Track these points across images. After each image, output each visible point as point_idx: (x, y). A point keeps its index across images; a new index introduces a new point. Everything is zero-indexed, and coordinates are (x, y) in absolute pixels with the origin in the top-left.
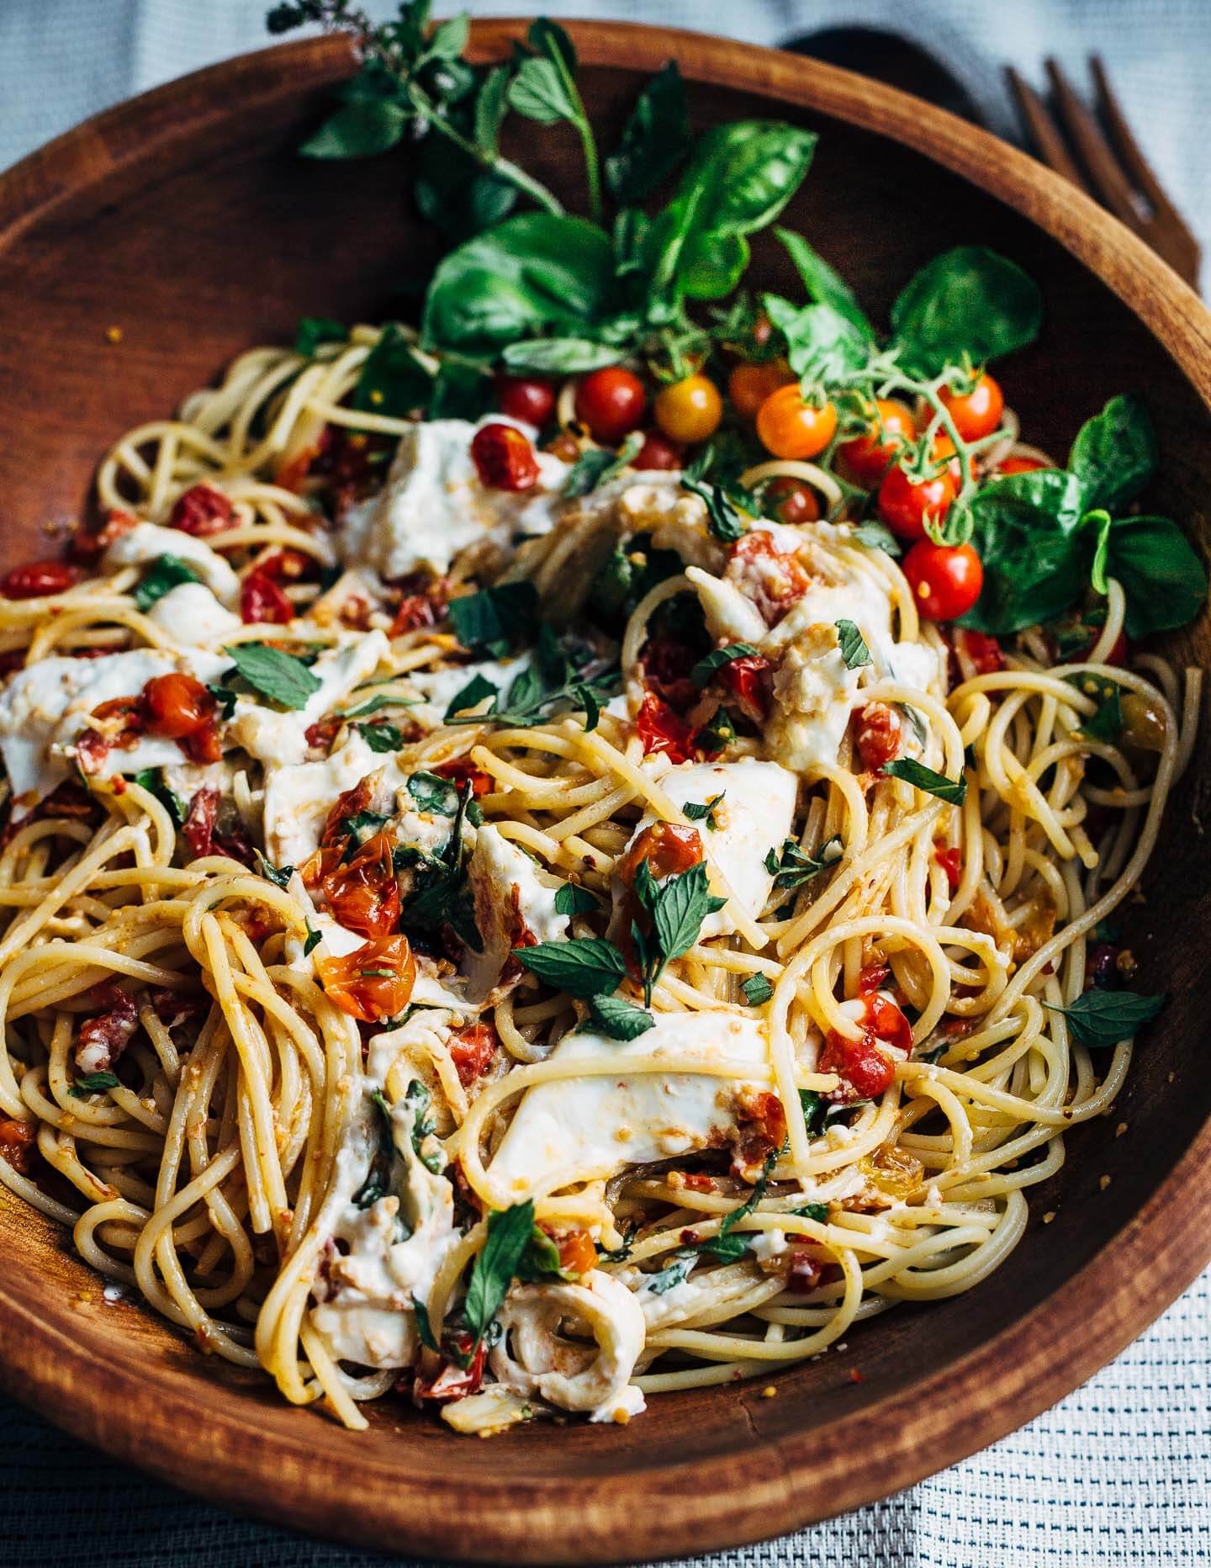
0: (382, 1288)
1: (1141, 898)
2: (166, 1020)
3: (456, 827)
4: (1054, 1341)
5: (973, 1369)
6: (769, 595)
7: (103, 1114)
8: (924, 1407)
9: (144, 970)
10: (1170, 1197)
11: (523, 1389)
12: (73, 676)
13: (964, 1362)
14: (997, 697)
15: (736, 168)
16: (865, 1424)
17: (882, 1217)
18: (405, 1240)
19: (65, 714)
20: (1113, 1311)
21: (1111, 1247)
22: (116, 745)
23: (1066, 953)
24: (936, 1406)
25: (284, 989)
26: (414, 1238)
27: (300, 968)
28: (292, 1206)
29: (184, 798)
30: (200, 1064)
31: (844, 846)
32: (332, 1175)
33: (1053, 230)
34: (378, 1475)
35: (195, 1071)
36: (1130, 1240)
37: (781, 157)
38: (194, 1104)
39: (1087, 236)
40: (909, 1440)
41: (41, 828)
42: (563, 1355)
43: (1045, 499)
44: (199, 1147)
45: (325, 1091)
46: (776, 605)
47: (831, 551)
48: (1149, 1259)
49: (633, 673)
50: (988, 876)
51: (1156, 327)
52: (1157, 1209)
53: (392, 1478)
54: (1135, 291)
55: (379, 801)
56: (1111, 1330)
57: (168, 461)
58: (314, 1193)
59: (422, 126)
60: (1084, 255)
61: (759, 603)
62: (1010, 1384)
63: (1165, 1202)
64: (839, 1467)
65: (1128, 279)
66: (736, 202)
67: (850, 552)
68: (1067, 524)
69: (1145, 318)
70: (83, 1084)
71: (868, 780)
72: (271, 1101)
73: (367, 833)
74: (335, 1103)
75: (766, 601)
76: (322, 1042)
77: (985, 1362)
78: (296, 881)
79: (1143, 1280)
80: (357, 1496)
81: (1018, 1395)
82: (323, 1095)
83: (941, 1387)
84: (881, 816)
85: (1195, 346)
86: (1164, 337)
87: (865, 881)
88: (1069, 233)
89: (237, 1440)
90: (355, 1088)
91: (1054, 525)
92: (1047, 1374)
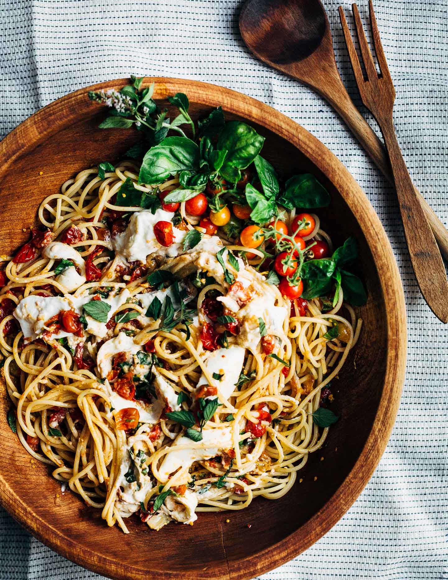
0: (132, 501)
1: (338, 378)
2: (74, 420)
3: (151, 369)
4: (295, 544)
5: (275, 549)
6: (240, 300)
7: (58, 442)
8: (263, 558)
9: (66, 405)
10: (328, 507)
11: (167, 514)
12: (39, 303)
13: (273, 547)
14: (303, 323)
15: (239, 145)
16: (248, 561)
17: (259, 477)
18: (139, 490)
19: (38, 319)
20: (310, 537)
21: (312, 519)
22: (54, 333)
23: (315, 396)
24: (266, 558)
25: (105, 421)
26: (140, 491)
27: (109, 416)
28: (109, 476)
29: (74, 347)
30: (83, 438)
31: (257, 375)
32: (119, 470)
33: (335, 184)
34: (134, 569)
35: (82, 440)
36: (317, 518)
37: (253, 144)
38: (82, 448)
39: (346, 188)
40: (259, 567)
41: (32, 347)
42: (177, 507)
43: (323, 267)
44: (84, 459)
45: (117, 449)
46: (242, 303)
47: (260, 284)
48: (321, 524)
49: (201, 312)
50: (296, 372)
51: (362, 225)
52: (324, 510)
53: (137, 570)
54: (357, 211)
55: (129, 358)
56: (309, 542)
57: (60, 207)
58: (114, 473)
59: (139, 124)
60: (344, 195)
61: (237, 301)
62: (283, 554)
63: (327, 508)
64: (242, 572)
65: (356, 206)
66: (238, 156)
67: (265, 285)
68: (329, 275)
69: (359, 221)
70: (52, 432)
71: (264, 355)
72: (103, 451)
73: (126, 368)
74: (119, 453)
75: (239, 302)
76: (116, 436)
77: (278, 548)
78: (107, 382)
79: (318, 529)
80: (129, 574)
81: (285, 557)
82: (116, 450)
83: (267, 553)
84: (267, 366)
85: (372, 235)
86: (363, 229)
87: (261, 388)
88: (340, 186)
89: (100, 559)
90: (125, 449)
91: (325, 275)
92: (293, 552)
